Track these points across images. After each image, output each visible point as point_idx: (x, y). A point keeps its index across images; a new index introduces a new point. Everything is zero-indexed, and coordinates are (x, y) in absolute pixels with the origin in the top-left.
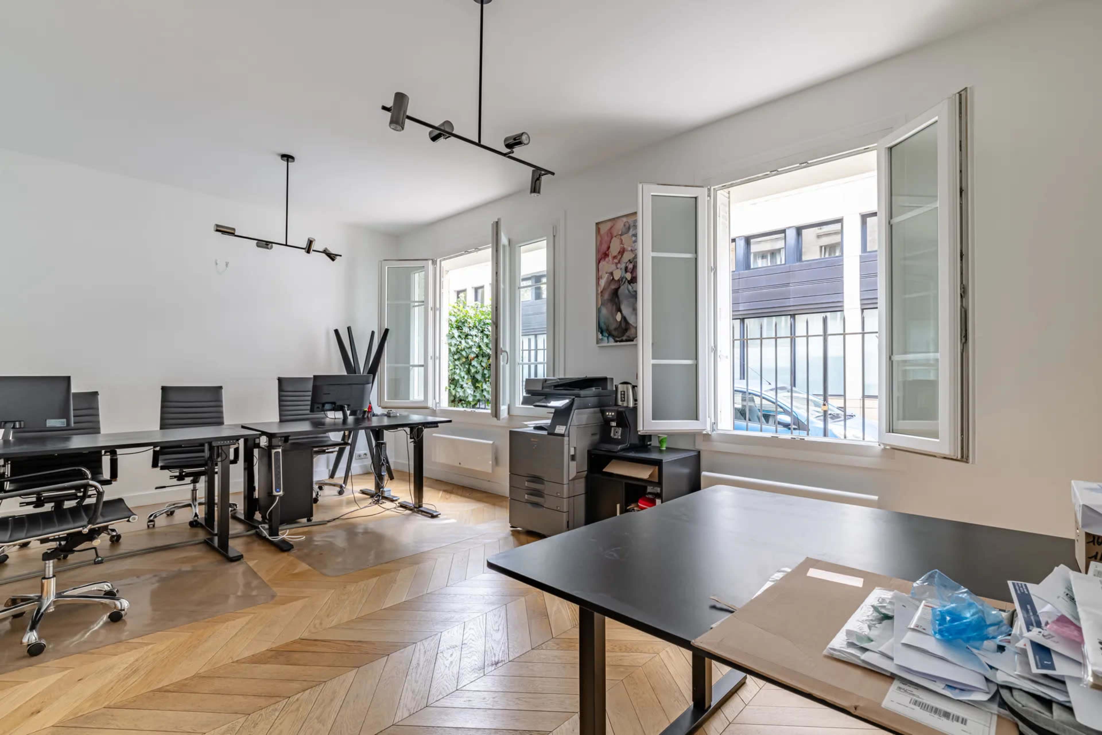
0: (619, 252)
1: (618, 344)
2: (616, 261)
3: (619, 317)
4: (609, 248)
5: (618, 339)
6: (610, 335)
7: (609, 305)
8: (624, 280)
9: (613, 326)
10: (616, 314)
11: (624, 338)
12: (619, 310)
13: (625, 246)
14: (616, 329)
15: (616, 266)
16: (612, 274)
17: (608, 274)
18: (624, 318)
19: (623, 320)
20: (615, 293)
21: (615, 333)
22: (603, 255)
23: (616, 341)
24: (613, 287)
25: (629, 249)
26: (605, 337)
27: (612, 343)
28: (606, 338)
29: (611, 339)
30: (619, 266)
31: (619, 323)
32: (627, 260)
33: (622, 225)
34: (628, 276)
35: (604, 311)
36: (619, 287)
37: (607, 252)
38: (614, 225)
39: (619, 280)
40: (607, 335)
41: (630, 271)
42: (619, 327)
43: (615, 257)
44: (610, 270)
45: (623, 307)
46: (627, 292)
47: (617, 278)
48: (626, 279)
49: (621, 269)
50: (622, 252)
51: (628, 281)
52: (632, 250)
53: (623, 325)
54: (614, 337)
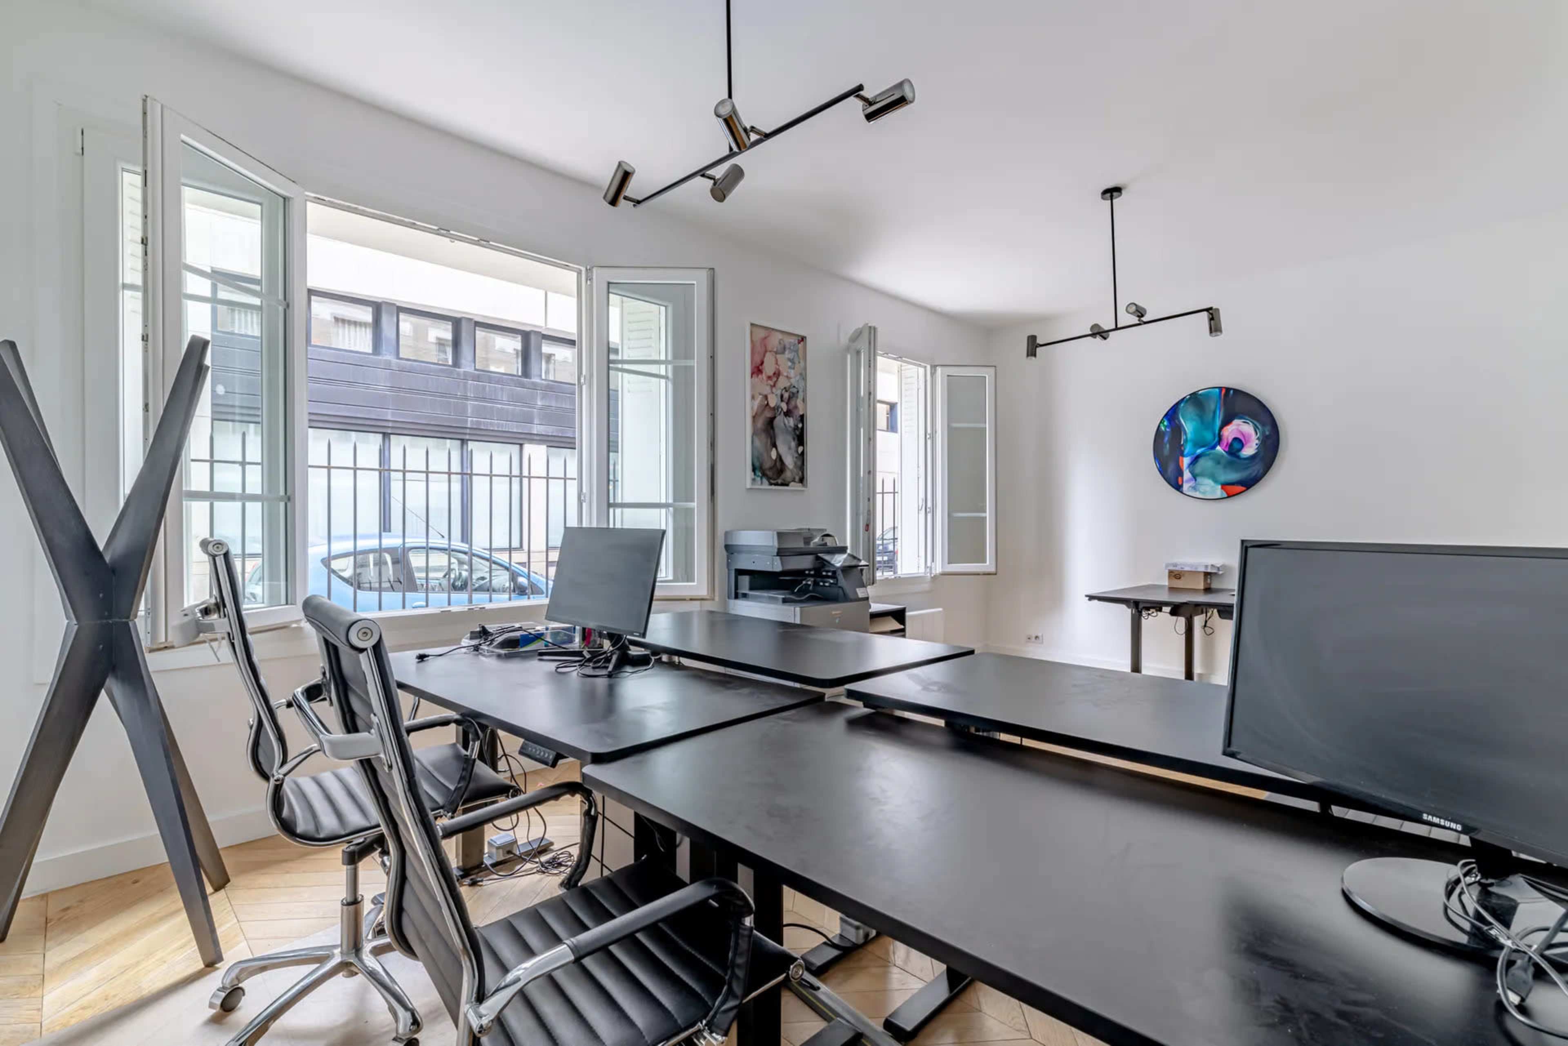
0: (774, 374)
1: (773, 487)
2: (771, 383)
3: (774, 454)
4: (762, 363)
5: (772, 482)
6: (764, 475)
7: (763, 436)
8: (780, 410)
9: (767, 465)
10: (771, 450)
11: (780, 481)
12: (774, 445)
13: (781, 369)
14: (771, 468)
15: (772, 390)
16: (766, 397)
17: (761, 396)
18: (779, 457)
19: (778, 460)
20: (771, 422)
21: (769, 473)
22: (757, 370)
23: (771, 484)
24: (768, 414)
25: (785, 374)
26: (758, 476)
27: (766, 485)
28: (759, 479)
29: (765, 480)
30: (774, 390)
31: (773, 463)
32: (782, 388)
33: (777, 342)
34: (784, 406)
35: (758, 443)
36: (774, 418)
37: (760, 368)
38: (768, 336)
39: (774, 408)
40: (760, 475)
41: (786, 401)
42: (774, 466)
43: (769, 378)
44: (765, 393)
45: (778, 443)
46: (782, 425)
47: (772, 404)
48: (782, 409)
49: (776, 395)
50: (777, 374)
51: (784, 413)
52: (787, 377)
53: (778, 464)
54: (769, 479)
